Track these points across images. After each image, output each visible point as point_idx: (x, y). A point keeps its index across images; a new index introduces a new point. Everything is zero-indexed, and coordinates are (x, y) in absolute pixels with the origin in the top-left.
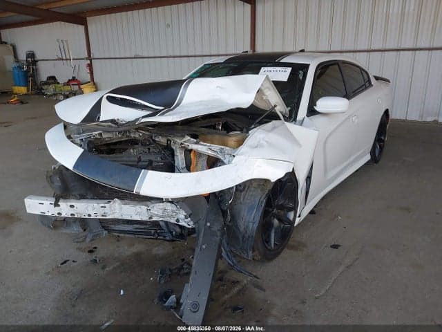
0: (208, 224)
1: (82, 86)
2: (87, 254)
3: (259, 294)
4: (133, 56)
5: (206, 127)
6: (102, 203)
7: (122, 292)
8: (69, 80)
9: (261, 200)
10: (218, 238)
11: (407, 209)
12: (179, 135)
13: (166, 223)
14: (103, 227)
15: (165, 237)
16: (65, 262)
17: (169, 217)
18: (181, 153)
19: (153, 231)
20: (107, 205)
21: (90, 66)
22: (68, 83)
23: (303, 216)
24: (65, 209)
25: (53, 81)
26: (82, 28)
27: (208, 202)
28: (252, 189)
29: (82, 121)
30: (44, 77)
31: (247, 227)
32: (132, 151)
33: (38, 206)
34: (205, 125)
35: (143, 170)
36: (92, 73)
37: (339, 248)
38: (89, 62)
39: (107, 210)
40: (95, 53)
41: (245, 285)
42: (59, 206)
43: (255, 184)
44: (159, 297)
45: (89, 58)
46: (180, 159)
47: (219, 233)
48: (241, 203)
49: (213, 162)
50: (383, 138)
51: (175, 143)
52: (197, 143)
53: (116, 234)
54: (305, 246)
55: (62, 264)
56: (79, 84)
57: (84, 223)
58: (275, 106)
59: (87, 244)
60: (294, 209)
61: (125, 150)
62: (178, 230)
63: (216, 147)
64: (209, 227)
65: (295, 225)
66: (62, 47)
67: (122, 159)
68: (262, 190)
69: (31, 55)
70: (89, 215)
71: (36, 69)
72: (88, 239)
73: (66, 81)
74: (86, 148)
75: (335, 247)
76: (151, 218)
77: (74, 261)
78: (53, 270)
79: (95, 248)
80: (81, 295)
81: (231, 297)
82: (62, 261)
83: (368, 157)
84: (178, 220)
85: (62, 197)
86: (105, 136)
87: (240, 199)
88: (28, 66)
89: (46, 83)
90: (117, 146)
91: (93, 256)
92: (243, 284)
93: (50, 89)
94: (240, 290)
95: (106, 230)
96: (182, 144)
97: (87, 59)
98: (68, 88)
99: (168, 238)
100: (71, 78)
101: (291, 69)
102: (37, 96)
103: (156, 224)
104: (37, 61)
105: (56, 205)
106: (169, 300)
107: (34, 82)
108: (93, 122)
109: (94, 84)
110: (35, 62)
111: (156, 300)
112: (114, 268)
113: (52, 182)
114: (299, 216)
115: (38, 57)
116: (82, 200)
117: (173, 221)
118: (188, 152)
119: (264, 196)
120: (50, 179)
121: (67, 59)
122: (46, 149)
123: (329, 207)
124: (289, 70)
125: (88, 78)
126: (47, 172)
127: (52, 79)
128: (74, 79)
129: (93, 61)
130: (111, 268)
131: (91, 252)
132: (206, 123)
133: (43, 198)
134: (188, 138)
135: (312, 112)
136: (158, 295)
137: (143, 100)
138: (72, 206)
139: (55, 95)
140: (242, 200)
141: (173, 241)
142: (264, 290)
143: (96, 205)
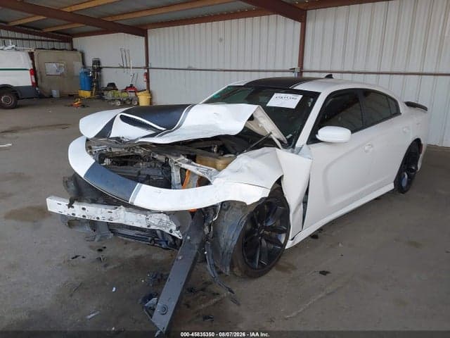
0: (189, 238)
1: (138, 94)
2: (96, 252)
3: (233, 308)
4: (186, 67)
5: (203, 149)
6: (109, 208)
7: (114, 289)
8: (127, 88)
9: (242, 220)
10: (196, 251)
11: (416, 245)
12: (175, 154)
13: (162, 232)
14: (110, 230)
15: (160, 244)
16: (76, 257)
17: (165, 227)
18: (176, 171)
19: (150, 238)
20: (113, 211)
21: (147, 75)
22: (125, 90)
23: (298, 240)
24: (78, 211)
25: (112, 88)
26: (142, 39)
27: (192, 218)
28: (235, 209)
29: (95, 137)
30: (105, 84)
31: (227, 244)
32: (141, 164)
33: (57, 205)
34: (201, 147)
35: (138, 184)
36: (148, 81)
37: (328, 275)
38: (146, 71)
39: (113, 215)
40: (152, 63)
41: (224, 297)
42: (73, 207)
43: (237, 205)
44: (144, 298)
45: (147, 67)
46: (176, 176)
47: (196, 247)
48: (224, 221)
49: (204, 182)
50: (414, 168)
51: (172, 161)
52: (188, 163)
53: (121, 237)
54: (294, 268)
55: (73, 258)
56: (136, 91)
57: (94, 224)
58: (271, 133)
59: (96, 243)
60: (287, 232)
61: (135, 163)
62: (171, 240)
63: (205, 168)
64: (189, 241)
65: (286, 247)
66: (124, 56)
67: (130, 171)
68: (243, 211)
69: (97, 62)
70: (98, 218)
71: (100, 75)
72: (96, 239)
73: (125, 88)
74: (98, 159)
75: (324, 273)
76: (148, 226)
77: (83, 257)
78: (64, 262)
79: (105, 248)
80: (80, 287)
81: (207, 307)
82: (74, 256)
83: (391, 187)
84: (171, 231)
85: (77, 200)
86: (113, 150)
87: (223, 217)
88: (93, 72)
89: (106, 89)
90: (129, 160)
91: (100, 255)
92: (222, 296)
93: (109, 95)
94: (217, 302)
95: (112, 232)
96: (176, 163)
97: (145, 68)
98: (125, 95)
99: (163, 246)
100: (129, 86)
101: (301, 96)
102: (98, 101)
103: (154, 231)
104: (101, 68)
105: (70, 206)
106: (150, 302)
107: (98, 87)
108: (104, 137)
109: (150, 92)
110: (100, 69)
111: (140, 300)
112: (115, 268)
113: (68, 187)
114: (292, 239)
115: (103, 64)
116: (94, 205)
117: (167, 231)
118: (183, 171)
119: (245, 217)
120: (66, 183)
121: (127, 68)
122: (68, 161)
123: (334, 234)
124: (300, 97)
125: (144, 86)
126: (64, 178)
127: (112, 86)
128: (131, 86)
129: (150, 70)
130: (112, 267)
131: (100, 250)
132: (203, 145)
133: (61, 199)
134: (183, 157)
135: (313, 139)
136: (143, 296)
137: (149, 121)
138: (84, 209)
139: (113, 100)
140: (225, 218)
141: (167, 249)
142: (239, 305)
143: (103, 210)
